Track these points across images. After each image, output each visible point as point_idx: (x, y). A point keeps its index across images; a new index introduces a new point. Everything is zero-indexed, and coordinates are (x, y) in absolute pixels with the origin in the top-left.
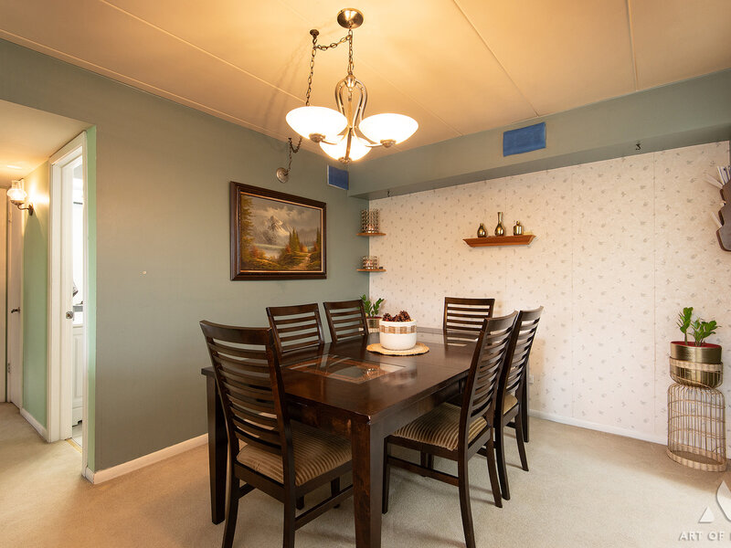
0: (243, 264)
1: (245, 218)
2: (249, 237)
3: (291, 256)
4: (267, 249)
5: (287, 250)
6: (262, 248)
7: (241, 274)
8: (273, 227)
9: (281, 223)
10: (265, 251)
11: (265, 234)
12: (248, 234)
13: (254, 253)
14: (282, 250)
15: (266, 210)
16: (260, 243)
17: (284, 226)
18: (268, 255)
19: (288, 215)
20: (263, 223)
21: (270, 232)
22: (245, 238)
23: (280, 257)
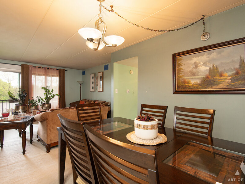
0: (178, 87)
1: (180, 67)
2: (181, 75)
3: (211, 81)
4: (192, 79)
5: (207, 77)
6: (189, 79)
7: (178, 91)
8: (196, 67)
9: (202, 63)
10: (190, 80)
11: (190, 72)
12: (181, 73)
13: (184, 82)
14: (203, 78)
15: (192, 60)
16: (187, 76)
17: (205, 64)
18: (193, 82)
19: (209, 57)
20: (189, 67)
21: (195, 70)
22: (179, 75)
23: (201, 82)
